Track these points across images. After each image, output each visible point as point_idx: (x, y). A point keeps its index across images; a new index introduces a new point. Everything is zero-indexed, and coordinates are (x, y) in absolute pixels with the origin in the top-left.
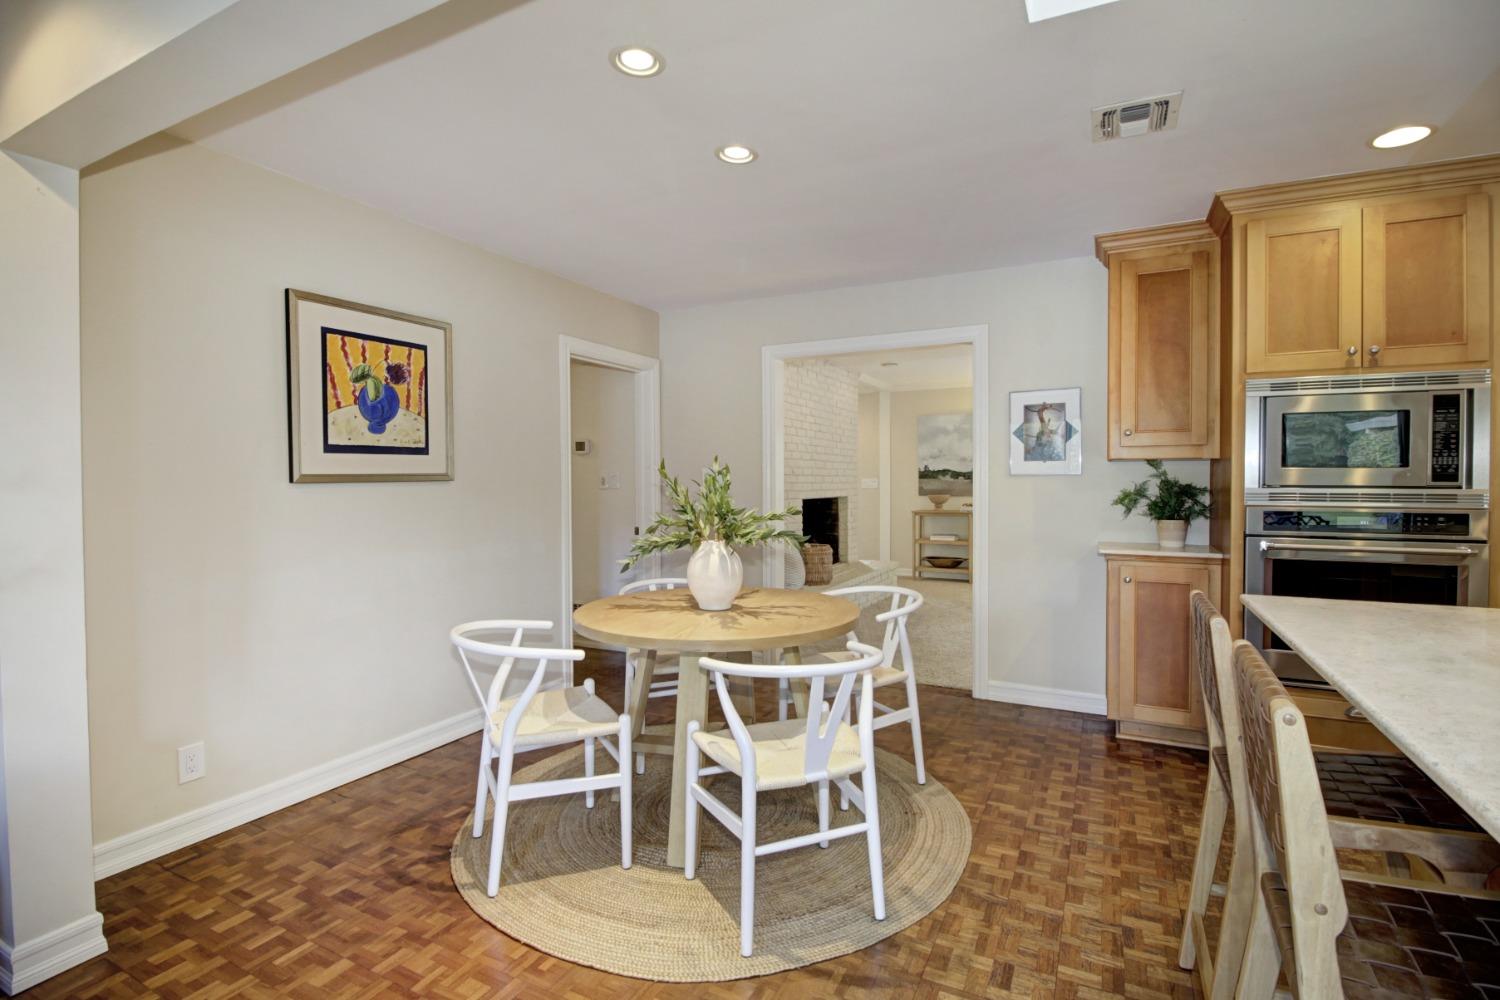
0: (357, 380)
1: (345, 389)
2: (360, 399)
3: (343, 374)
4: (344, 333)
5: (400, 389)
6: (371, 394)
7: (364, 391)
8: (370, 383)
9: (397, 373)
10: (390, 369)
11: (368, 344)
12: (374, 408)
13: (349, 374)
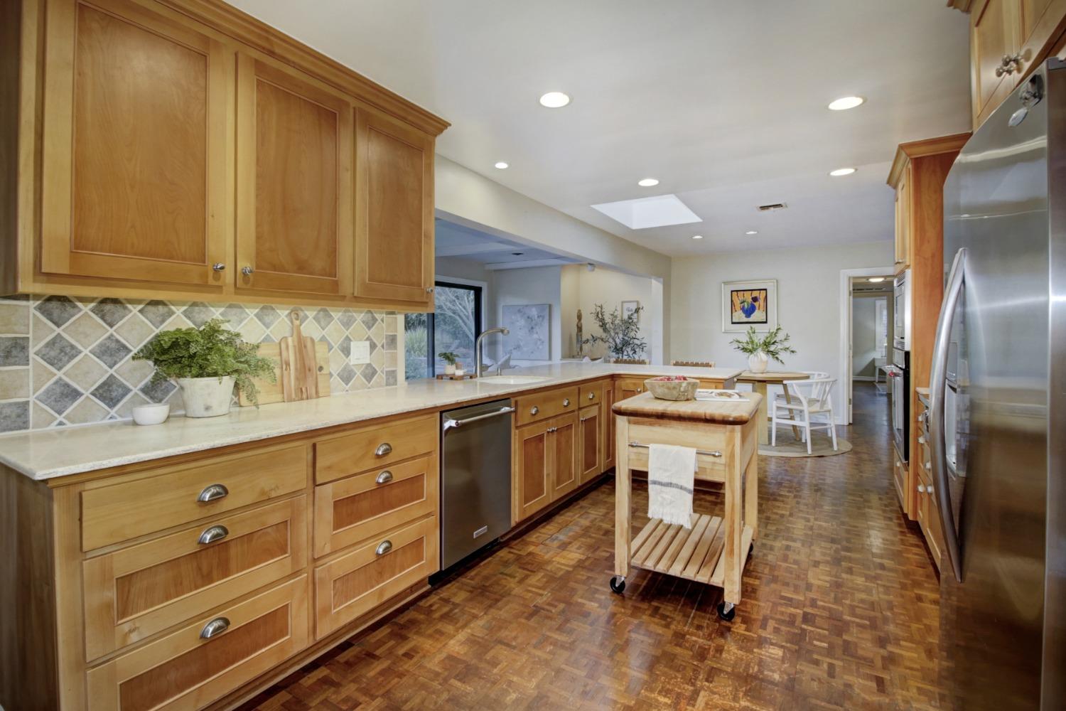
0: (741, 303)
1: (738, 305)
2: (743, 309)
3: (737, 302)
4: (737, 291)
5: (756, 304)
6: (746, 306)
7: (744, 307)
8: (745, 303)
9: (755, 299)
10: (752, 298)
11: (745, 292)
12: (747, 311)
13: (739, 302)
